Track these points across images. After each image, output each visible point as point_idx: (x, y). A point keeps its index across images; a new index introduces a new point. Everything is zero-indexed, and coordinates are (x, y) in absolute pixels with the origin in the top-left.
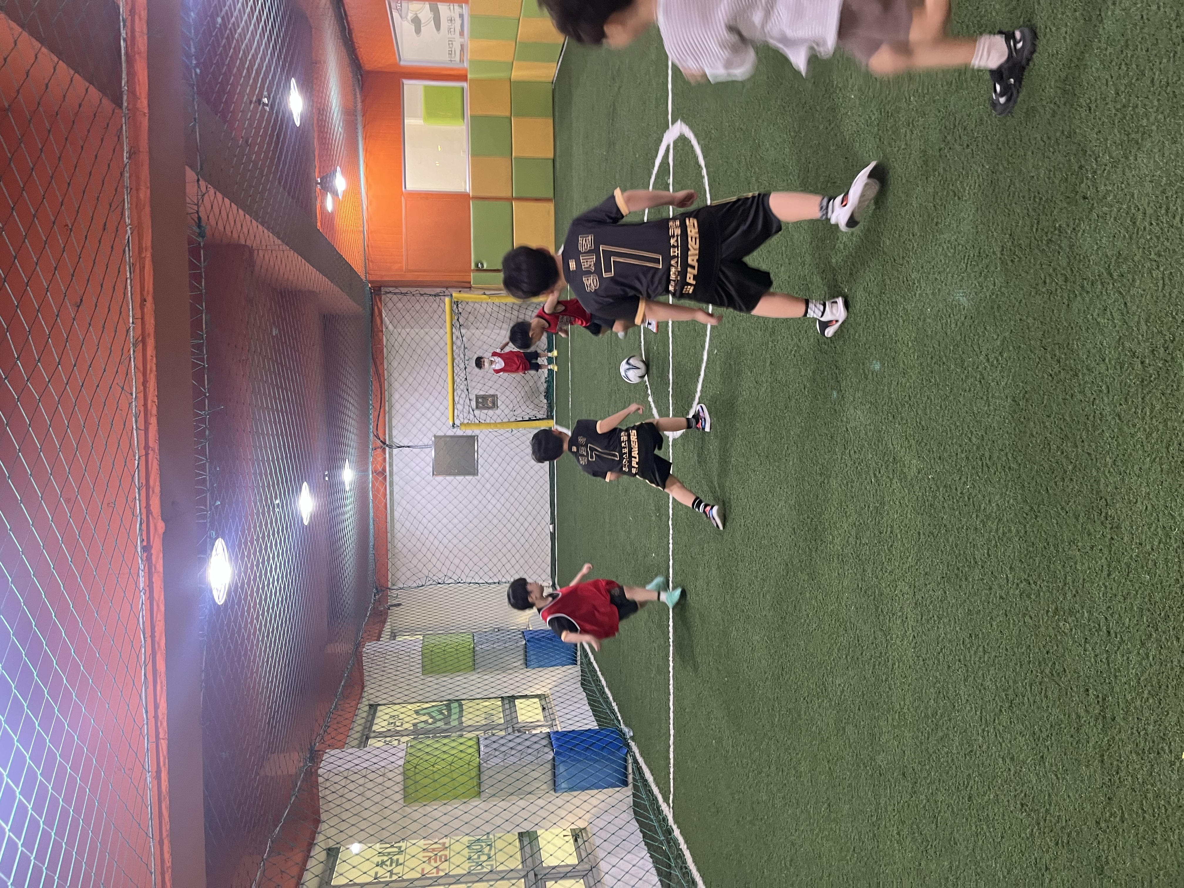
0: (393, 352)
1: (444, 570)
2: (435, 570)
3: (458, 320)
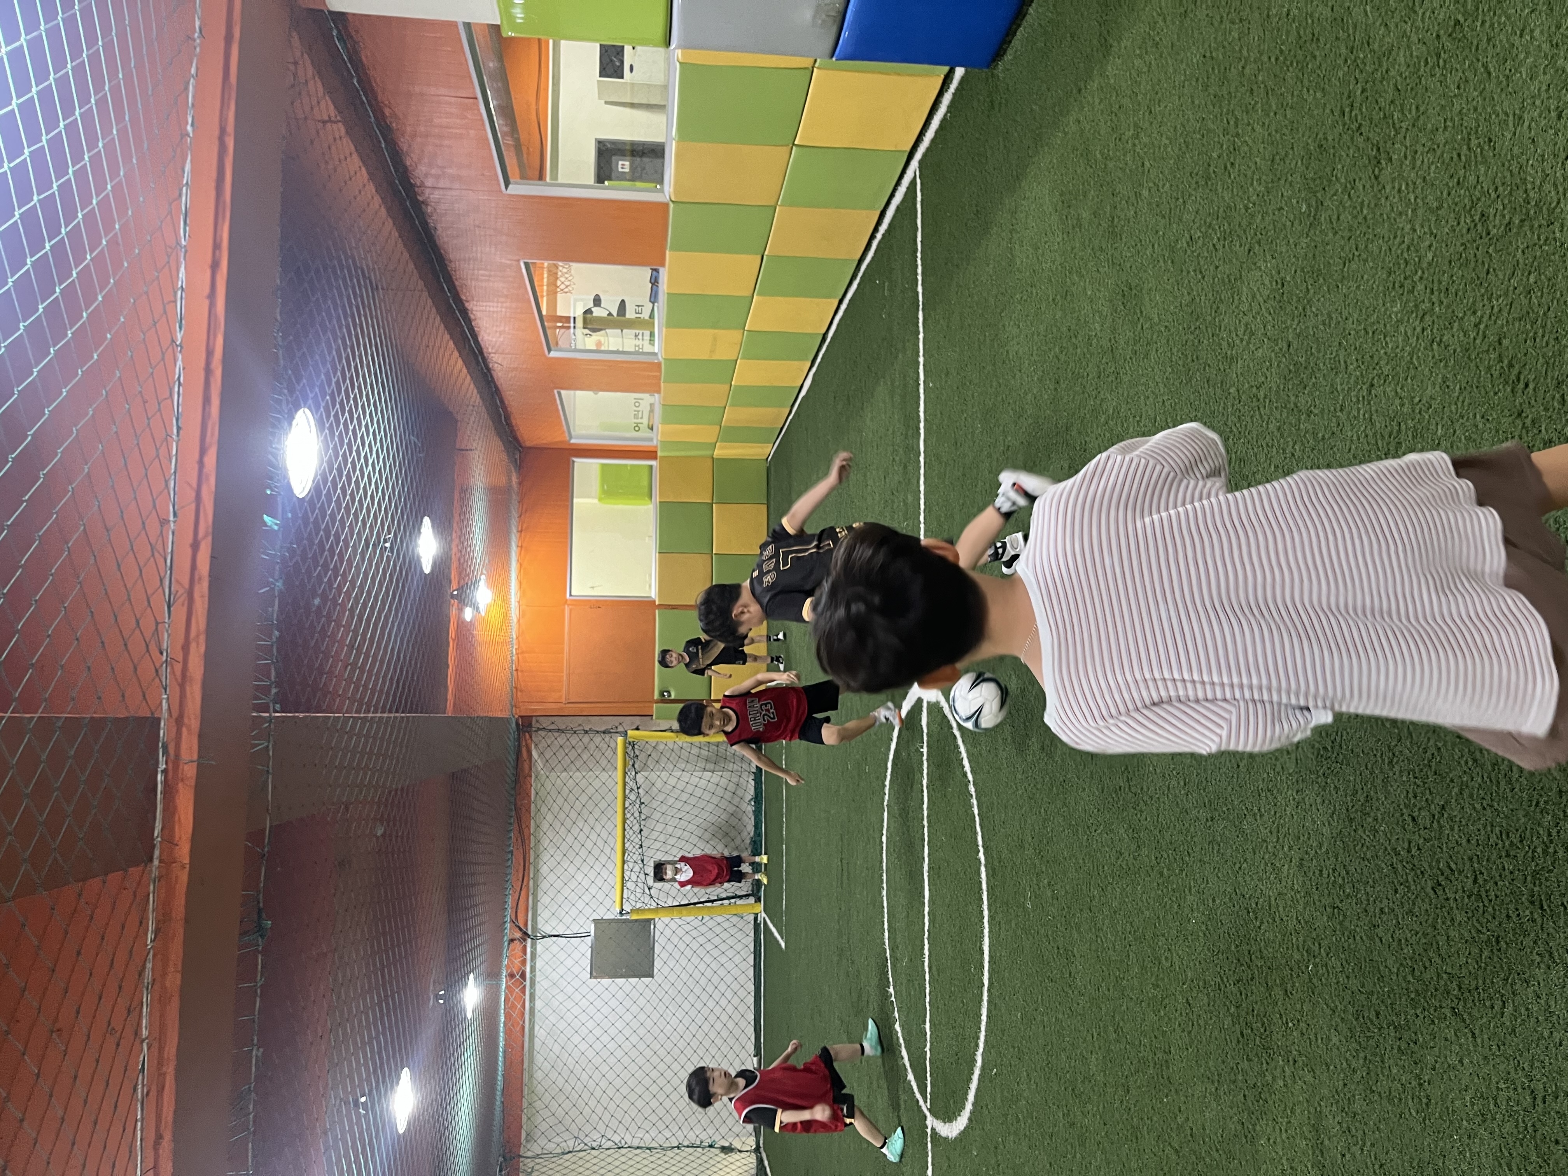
0: (544, 810)
2: (587, 1128)
3: (633, 765)
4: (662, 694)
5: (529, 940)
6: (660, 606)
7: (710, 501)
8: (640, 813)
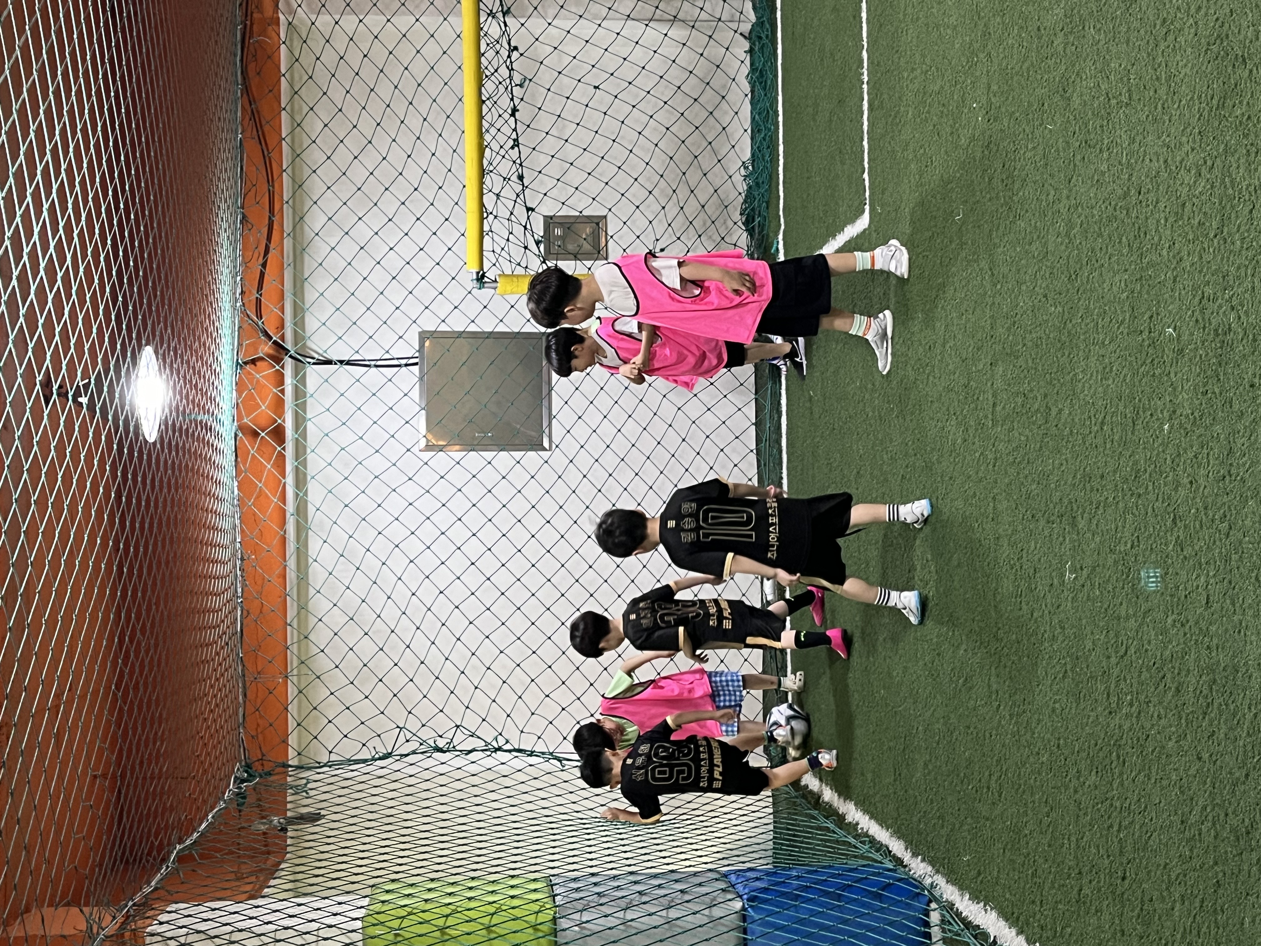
1: (455, 709)
2: (425, 710)
5: (288, 361)
8: (511, 70)
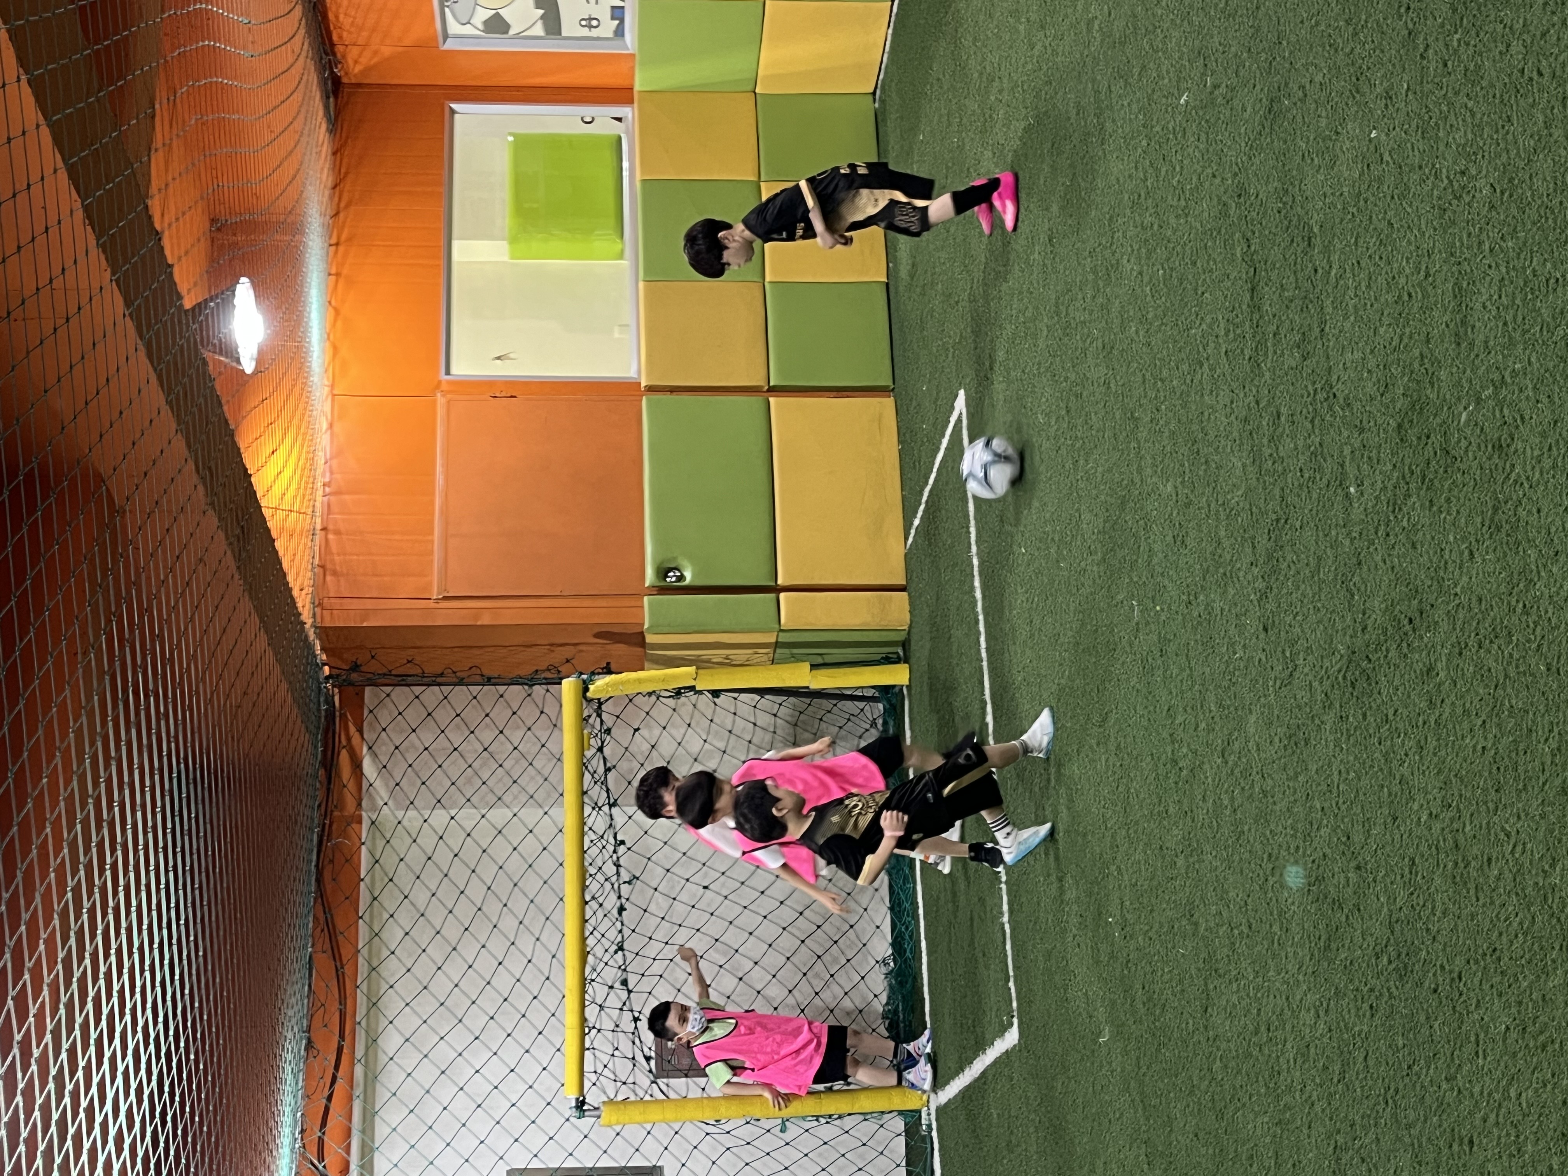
3: (600, 749)
4: (663, 572)
6: (651, 389)
7: (754, 178)
8: (618, 866)
